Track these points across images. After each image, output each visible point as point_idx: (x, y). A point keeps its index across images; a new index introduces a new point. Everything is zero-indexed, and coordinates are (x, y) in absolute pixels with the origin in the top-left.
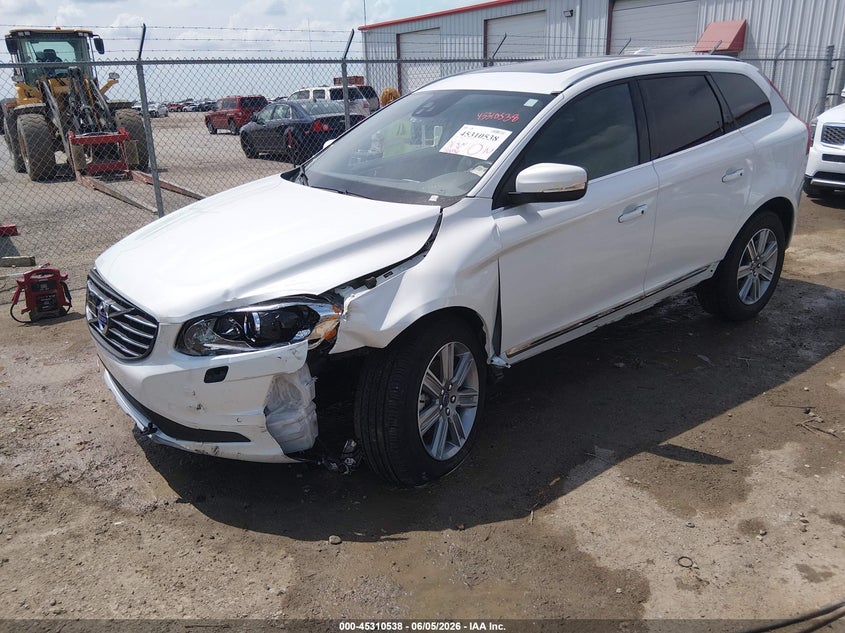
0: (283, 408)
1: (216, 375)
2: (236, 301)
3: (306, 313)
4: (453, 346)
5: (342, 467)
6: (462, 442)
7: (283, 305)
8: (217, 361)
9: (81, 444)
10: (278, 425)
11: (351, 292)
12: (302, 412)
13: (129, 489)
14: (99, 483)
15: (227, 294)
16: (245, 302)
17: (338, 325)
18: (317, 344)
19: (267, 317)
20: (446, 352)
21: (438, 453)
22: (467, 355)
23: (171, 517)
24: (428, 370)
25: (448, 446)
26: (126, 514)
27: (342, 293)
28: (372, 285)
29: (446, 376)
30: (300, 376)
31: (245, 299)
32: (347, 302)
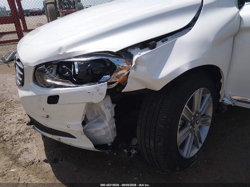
0: (96, 120)
1: (53, 100)
2: (65, 54)
3: (108, 65)
4: (202, 90)
5: (130, 154)
6: (200, 145)
7: (93, 58)
8: (54, 91)
9: (19, 120)
10: (92, 130)
11: (138, 51)
12: (106, 124)
13: (27, 149)
14: (16, 143)
15: (60, 49)
16: (70, 56)
17: (128, 74)
18: (114, 85)
19: (82, 66)
20: (197, 95)
21: (187, 154)
22: (208, 96)
23: (38, 171)
24: (186, 106)
25: (193, 148)
26: (19, 164)
27: (132, 52)
28: (153, 47)
29: (195, 109)
30: (104, 104)
31: (70, 53)
32: (135, 58)
